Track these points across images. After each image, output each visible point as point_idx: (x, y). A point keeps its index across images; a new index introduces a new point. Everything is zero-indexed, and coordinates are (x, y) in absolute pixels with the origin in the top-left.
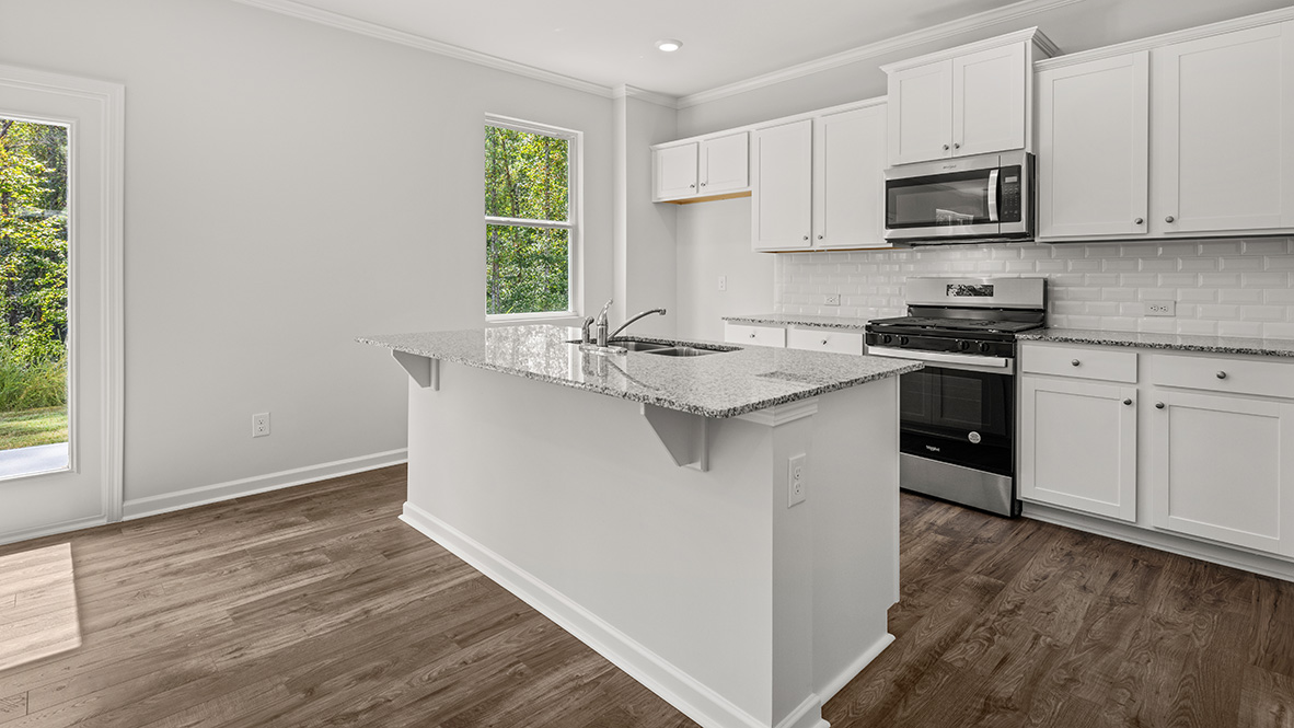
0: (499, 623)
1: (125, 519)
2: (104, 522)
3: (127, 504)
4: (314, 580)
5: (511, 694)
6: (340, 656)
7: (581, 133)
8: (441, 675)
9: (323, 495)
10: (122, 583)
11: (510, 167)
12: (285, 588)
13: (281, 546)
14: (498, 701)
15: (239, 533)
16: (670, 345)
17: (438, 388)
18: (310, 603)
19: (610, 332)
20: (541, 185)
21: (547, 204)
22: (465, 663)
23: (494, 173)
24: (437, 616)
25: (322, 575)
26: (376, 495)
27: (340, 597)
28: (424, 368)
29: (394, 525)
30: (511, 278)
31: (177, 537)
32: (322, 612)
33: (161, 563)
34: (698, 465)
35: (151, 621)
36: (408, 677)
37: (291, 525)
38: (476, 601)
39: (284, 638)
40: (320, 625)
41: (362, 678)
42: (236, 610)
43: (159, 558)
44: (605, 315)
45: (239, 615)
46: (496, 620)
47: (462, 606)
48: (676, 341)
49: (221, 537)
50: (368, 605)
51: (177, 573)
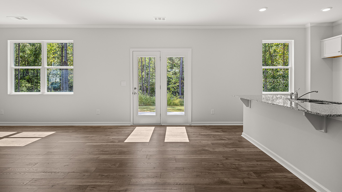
0: (266, 160)
1: (192, 125)
2: (189, 125)
3: (192, 122)
4: (225, 142)
5: (269, 173)
6: (231, 155)
7: (293, 41)
8: (252, 165)
9: (225, 128)
10: (194, 134)
11: (270, 49)
12: (220, 142)
13: (218, 135)
14: (266, 173)
15: (210, 131)
16: (322, 102)
17: (250, 108)
18: (225, 145)
19: (298, 96)
20: (282, 53)
21: (284, 59)
22: (258, 164)
23: (265, 52)
24: (251, 155)
25: (226, 142)
26: (236, 130)
27: (230, 146)
28: (247, 102)
29: (240, 137)
30: (271, 82)
31: (200, 130)
32: (227, 147)
33: (199, 133)
34: (323, 131)
35: (199, 141)
36: (245, 163)
37: (219, 132)
38: (260, 155)
39: (221, 149)
40: (227, 149)
41: (236, 160)
42: (212, 143)
43: (198, 132)
44: (297, 92)
45: (213, 144)
46: (265, 160)
47: (257, 155)
48: (324, 101)
49: (207, 131)
50: (236, 149)
51: (202, 135)
